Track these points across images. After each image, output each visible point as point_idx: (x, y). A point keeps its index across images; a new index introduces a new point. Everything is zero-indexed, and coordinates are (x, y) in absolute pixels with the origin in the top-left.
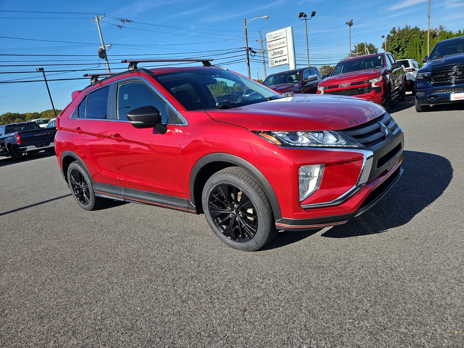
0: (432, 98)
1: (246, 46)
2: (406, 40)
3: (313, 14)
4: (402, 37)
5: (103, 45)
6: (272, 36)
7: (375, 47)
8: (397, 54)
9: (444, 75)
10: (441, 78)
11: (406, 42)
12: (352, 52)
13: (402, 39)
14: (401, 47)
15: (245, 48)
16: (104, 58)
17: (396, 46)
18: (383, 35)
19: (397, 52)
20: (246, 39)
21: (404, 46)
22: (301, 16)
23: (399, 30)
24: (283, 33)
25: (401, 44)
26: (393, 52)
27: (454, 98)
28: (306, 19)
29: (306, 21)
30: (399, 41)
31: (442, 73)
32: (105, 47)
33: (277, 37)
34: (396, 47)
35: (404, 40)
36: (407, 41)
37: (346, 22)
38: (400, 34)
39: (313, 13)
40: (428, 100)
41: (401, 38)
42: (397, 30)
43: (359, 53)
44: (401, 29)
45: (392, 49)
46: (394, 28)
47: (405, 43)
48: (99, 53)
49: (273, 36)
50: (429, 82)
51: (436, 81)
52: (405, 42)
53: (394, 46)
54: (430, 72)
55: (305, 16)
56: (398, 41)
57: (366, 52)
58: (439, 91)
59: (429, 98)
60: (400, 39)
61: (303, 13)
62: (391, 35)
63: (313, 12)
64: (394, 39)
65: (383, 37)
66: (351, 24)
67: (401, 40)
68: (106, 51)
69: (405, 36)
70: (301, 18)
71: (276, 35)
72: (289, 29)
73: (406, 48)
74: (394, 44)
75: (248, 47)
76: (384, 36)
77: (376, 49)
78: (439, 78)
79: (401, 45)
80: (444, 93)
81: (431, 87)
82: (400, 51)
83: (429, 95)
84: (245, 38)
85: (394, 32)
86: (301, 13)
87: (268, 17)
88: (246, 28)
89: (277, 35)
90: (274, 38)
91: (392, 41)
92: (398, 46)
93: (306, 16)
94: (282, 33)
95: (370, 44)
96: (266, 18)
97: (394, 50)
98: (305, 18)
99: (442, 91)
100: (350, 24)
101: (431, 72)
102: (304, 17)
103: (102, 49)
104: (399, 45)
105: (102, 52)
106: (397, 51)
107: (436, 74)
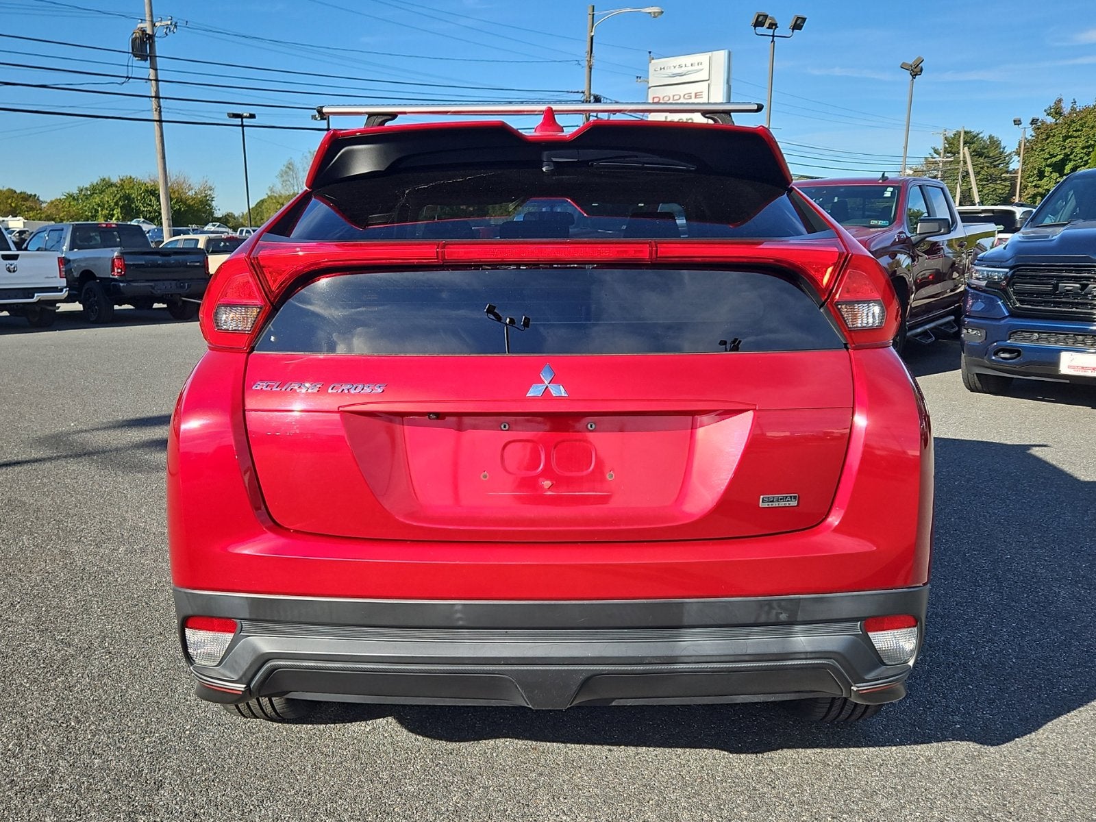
0: (1003, 355)
1: (585, 88)
2: (1087, 142)
3: (798, 25)
4: (1076, 131)
5: (148, 18)
6: (665, 71)
7: (1004, 148)
8: (1056, 180)
9: (1050, 288)
10: (1040, 294)
11: (1088, 147)
12: (936, 151)
13: (1076, 137)
14: (1070, 161)
15: (582, 94)
16: (146, 60)
17: (1055, 157)
18: (1016, 117)
19: (1055, 175)
20: (586, 70)
21: (1081, 158)
22: (758, 23)
23: (1073, 109)
24: (700, 67)
25: (1072, 153)
26: (1044, 171)
27: (1070, 367)
28: (773, 36)
29: (773, 41)
30: (1068, 141)
31: (1042, 280)
32: (154, 25)
33: (681, 75)
34: (1054, 160)
35: (1081, 142)
36: (1091, 145)
37: (903, 63)
38: (1073, 122)
39: (798, 22)
40: (994, 358)
41: (1075, 134)
42: (1066, 109)
43: (945, 160)
44: (1080, 106)
45: (1044, 164)
46: (1060, 101)
47: (1084, 151)
48: (134, 41)
49: (669, 71)
50: (1000, 303)
51: (1022, 302)
52: (1083, 148)
53: (1051, 155)
54: (1007, 270)
55: (773, 26)
56: (1064, 141)
57: (961, 159)
58: (1027, 335)
59: (996, 354)
60: (1071, 137)
61: (766, 17)
62: (1050, 120)
63: (798, 18)
64: (1054, 136)
65: (1017, 122)
66: (918, 69)
67: (1074, 139)
68: (156, 39)
69: (1087, 129)
70: (760, 30)
71: (678, 71)
72: (721, 56)
73: (1084, 165)
74: (1050, 149)
75: (592, 92)
76: (1020, 121)
77: (1007, 156)
78: (1031, 293)
79: (1072, 157)
80: (1044, 344)
81: (1006, 317)
82: (1066, 172)
83: (999, 343)
84: (587, 63)
85: (1058, 113)
86: (759, 16)
87: (662, 12)
88: (593, 34)
89: (683, 70)
90: (674, 76)
91: (1047, 139)
92: (1062, 156)
93: (776, 27)
94: (696, 67)
95: (991, 137)
96: (654, 13)
97: (1048, 166)
98: (770, 32)
99: (1035, 338)
100: (916, 71)
101: (1011, 268)
102: (768, 28)
103: (143, 31)
104: (1066, 155)
105: (141, 39)
106: (1055, 172)
107: (1025, 279)
